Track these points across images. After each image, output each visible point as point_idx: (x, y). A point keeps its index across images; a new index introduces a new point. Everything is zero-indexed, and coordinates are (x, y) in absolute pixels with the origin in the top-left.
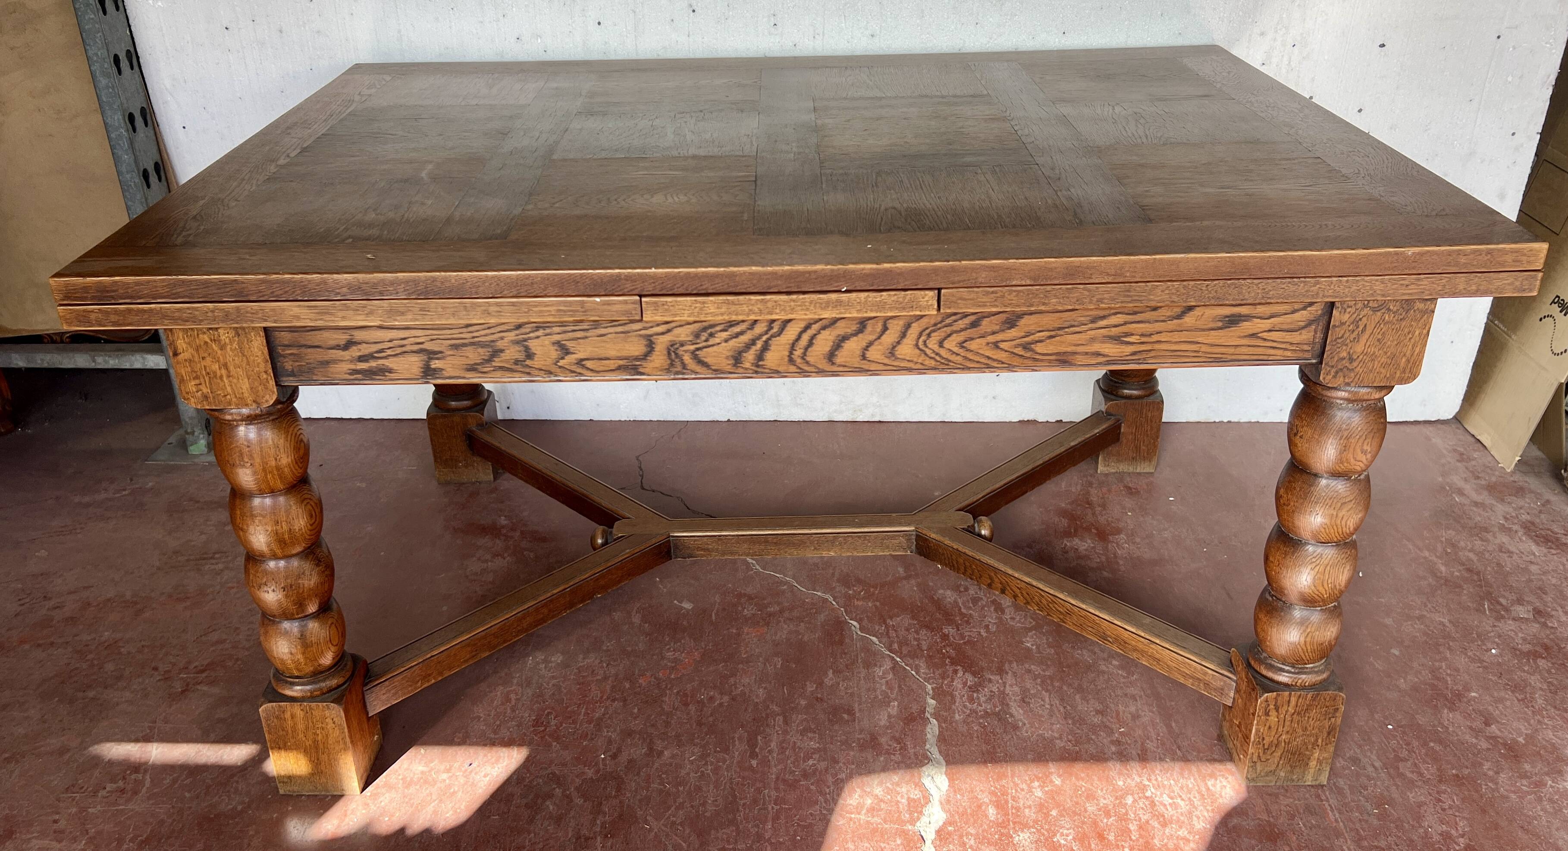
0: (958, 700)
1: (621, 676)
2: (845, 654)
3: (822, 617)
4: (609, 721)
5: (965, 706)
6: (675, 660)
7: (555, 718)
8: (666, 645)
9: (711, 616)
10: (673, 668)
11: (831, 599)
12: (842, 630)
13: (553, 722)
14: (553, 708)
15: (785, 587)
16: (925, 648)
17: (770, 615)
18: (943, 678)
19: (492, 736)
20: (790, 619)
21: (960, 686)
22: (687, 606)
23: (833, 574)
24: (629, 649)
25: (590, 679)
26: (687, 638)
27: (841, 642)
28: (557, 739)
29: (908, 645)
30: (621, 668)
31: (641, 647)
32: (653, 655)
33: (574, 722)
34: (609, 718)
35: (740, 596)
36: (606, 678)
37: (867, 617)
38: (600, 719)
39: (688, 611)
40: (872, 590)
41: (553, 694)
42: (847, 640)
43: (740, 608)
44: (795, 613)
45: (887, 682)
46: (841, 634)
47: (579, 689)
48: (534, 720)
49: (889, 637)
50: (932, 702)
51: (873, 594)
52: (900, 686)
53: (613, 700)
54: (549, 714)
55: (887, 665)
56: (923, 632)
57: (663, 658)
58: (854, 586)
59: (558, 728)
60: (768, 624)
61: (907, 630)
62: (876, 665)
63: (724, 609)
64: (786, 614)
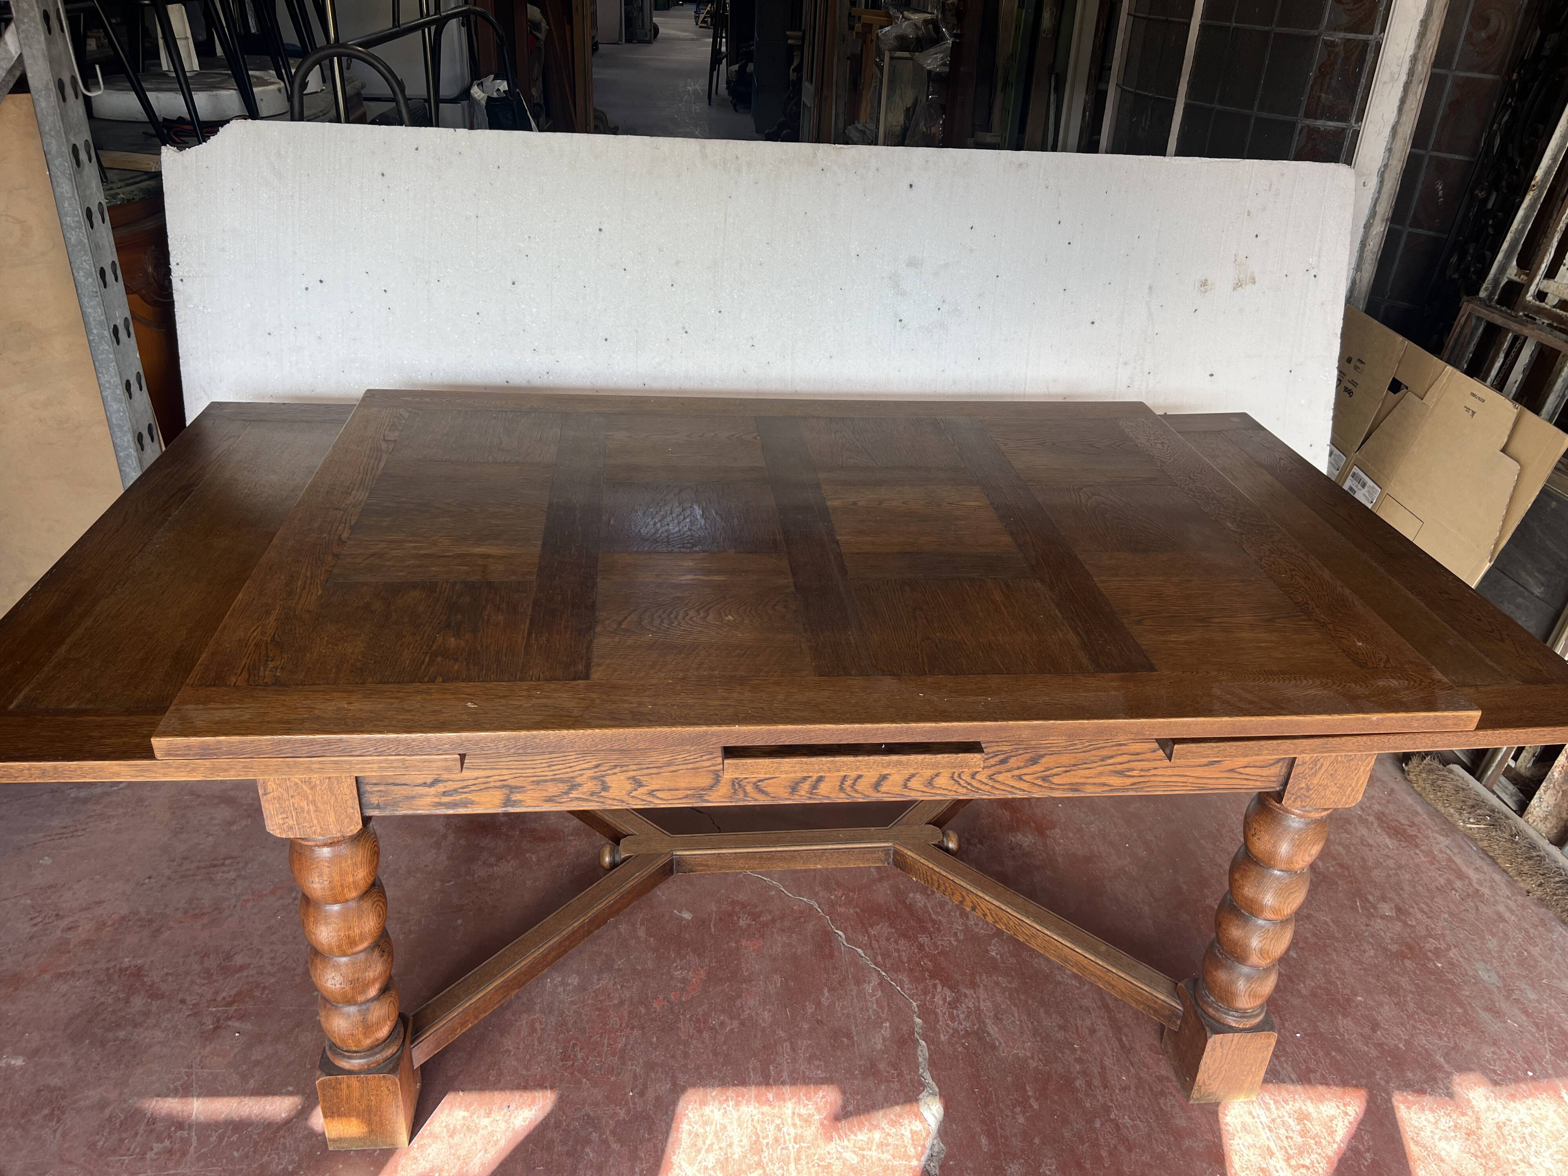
0: (941, 1018)
1: (635, 1000)
2: (836, 968)
3: (810, 927)
4: (631, 1053)
5: (948, 1025)
6: (684, 981)
7: (581, 1049)
8: (674, 962)
9: (710, 927)
10: (682, 989)
11: (816, 906)
12: (830, 941)
13: (580, 1055)
14: (577, 1039)
15: (773, 893)
16: (905, 960)
17: (765, 925)
18: (925, 994)
19: (524, 1072)
20: (783, 930)
21: (941, 1002)
22: (687, 916)
23: (815, 876)
24: (639, 968)
25: (607, 1003)
26: (692, 954)
27: (831, 956)
28: (586, 1074)
29: (890, 956)
30: (635, 990)
31: (650, 965)
32: (662, 974)
33: (599, 1055)
34: (631, 1049)
35: (734, 903)
36: (622, 1003)
37: (851, 925)
38: (623, 1050)
39: (687, 920)
40: (851, 894)
41: (575, 1022)
42: (836, 953)
43: (735, 918)
44: (787, 923)
45: (877, 1000)
46: (831, 946)
47: (599, 1015)
48: (561, 1053)
49: (873, 949)
50: (918, 1021)
51: (853, 899)
52: (888, 1005)
53: (632, 1028)
54: (575, 1045)
55: (875, 981)
56: (902, 942)
57: (672, 978)
58: (835, 890)
59: (585, 1062)
60: (762, 936)
61: (888, 940)
62: (865, 981)
63: (721, 919)
64: (778, 924)
